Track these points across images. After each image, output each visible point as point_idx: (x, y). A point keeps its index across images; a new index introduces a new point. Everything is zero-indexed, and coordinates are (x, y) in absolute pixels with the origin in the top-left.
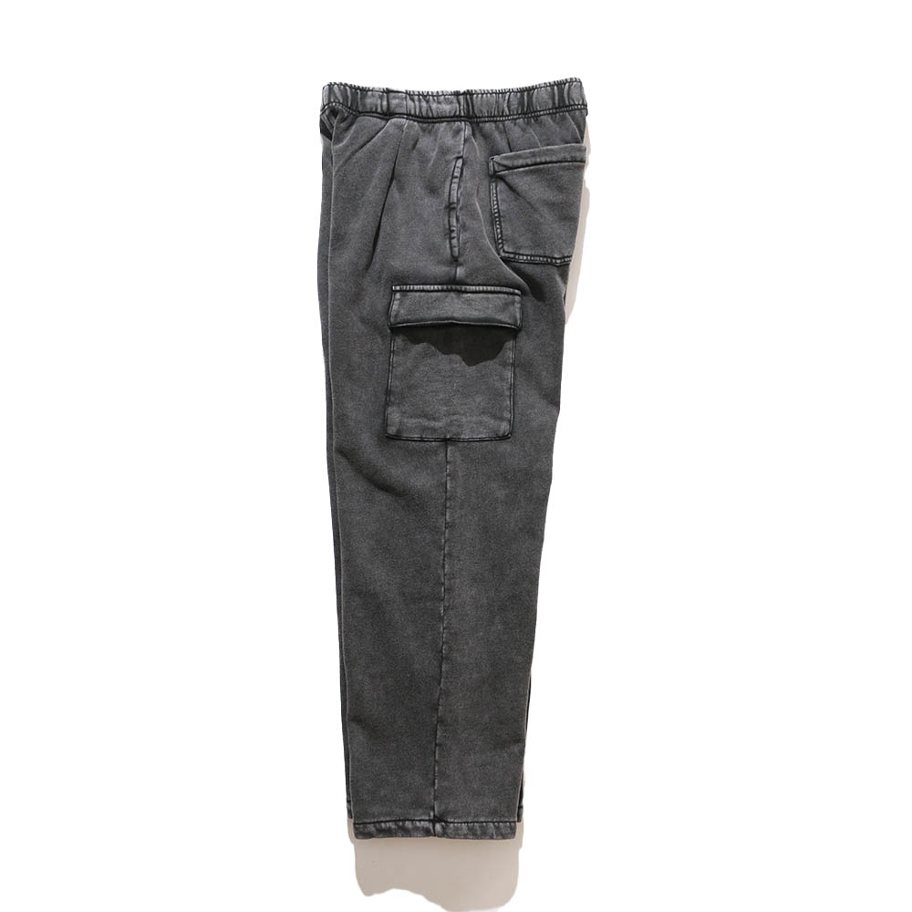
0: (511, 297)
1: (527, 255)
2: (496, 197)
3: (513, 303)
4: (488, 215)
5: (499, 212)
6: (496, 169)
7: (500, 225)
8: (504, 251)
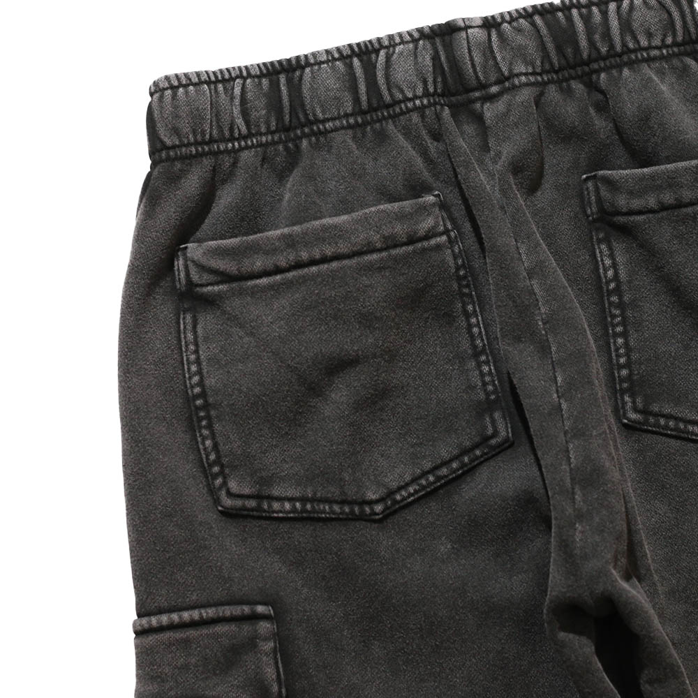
0: (246, 628)
1: (290, 500)
2: (196, 352)
3: (251, 643)
4: (180, 401)
5: (203, 395)
6: (195, 278)
7: (210, 426)
8: (230, 494)
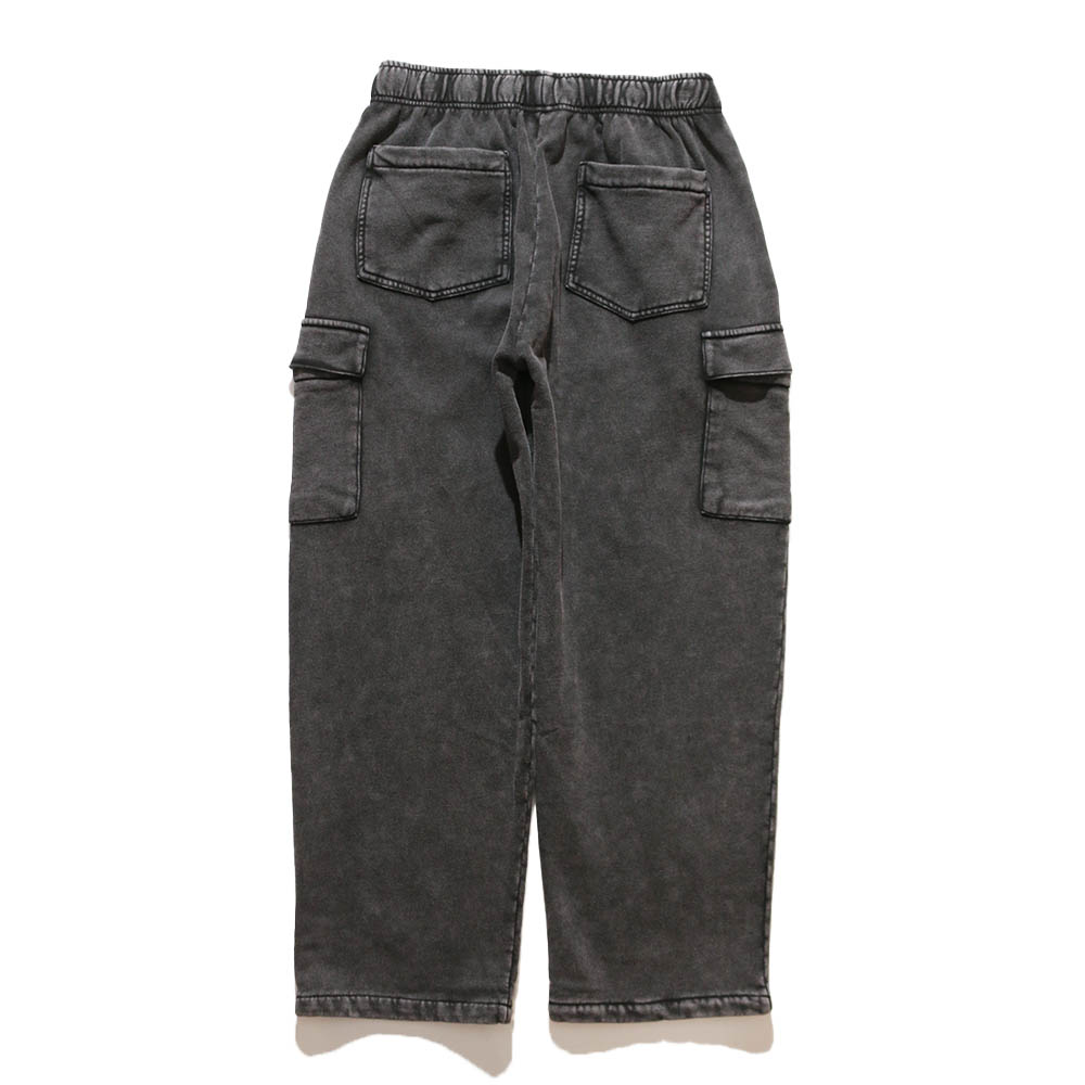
0: (354, 335)
1: (393, 281)
2: (367, 198)
3: (354, 343)
4: (352, 220)
5: (364, 219)
6: (376, 162)
7: (363, 236)
8: (364, 271)
